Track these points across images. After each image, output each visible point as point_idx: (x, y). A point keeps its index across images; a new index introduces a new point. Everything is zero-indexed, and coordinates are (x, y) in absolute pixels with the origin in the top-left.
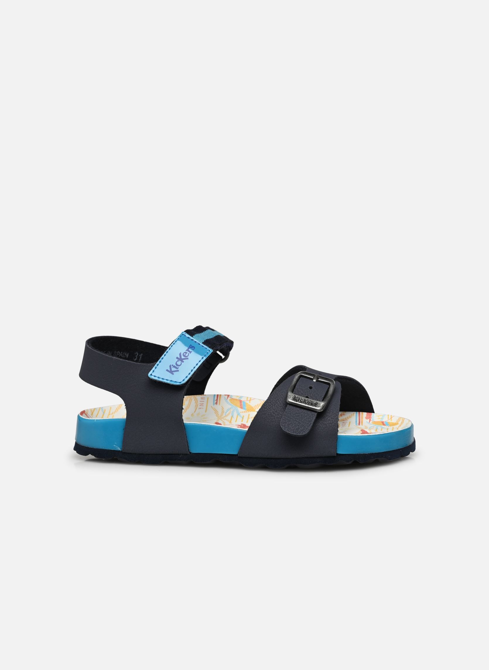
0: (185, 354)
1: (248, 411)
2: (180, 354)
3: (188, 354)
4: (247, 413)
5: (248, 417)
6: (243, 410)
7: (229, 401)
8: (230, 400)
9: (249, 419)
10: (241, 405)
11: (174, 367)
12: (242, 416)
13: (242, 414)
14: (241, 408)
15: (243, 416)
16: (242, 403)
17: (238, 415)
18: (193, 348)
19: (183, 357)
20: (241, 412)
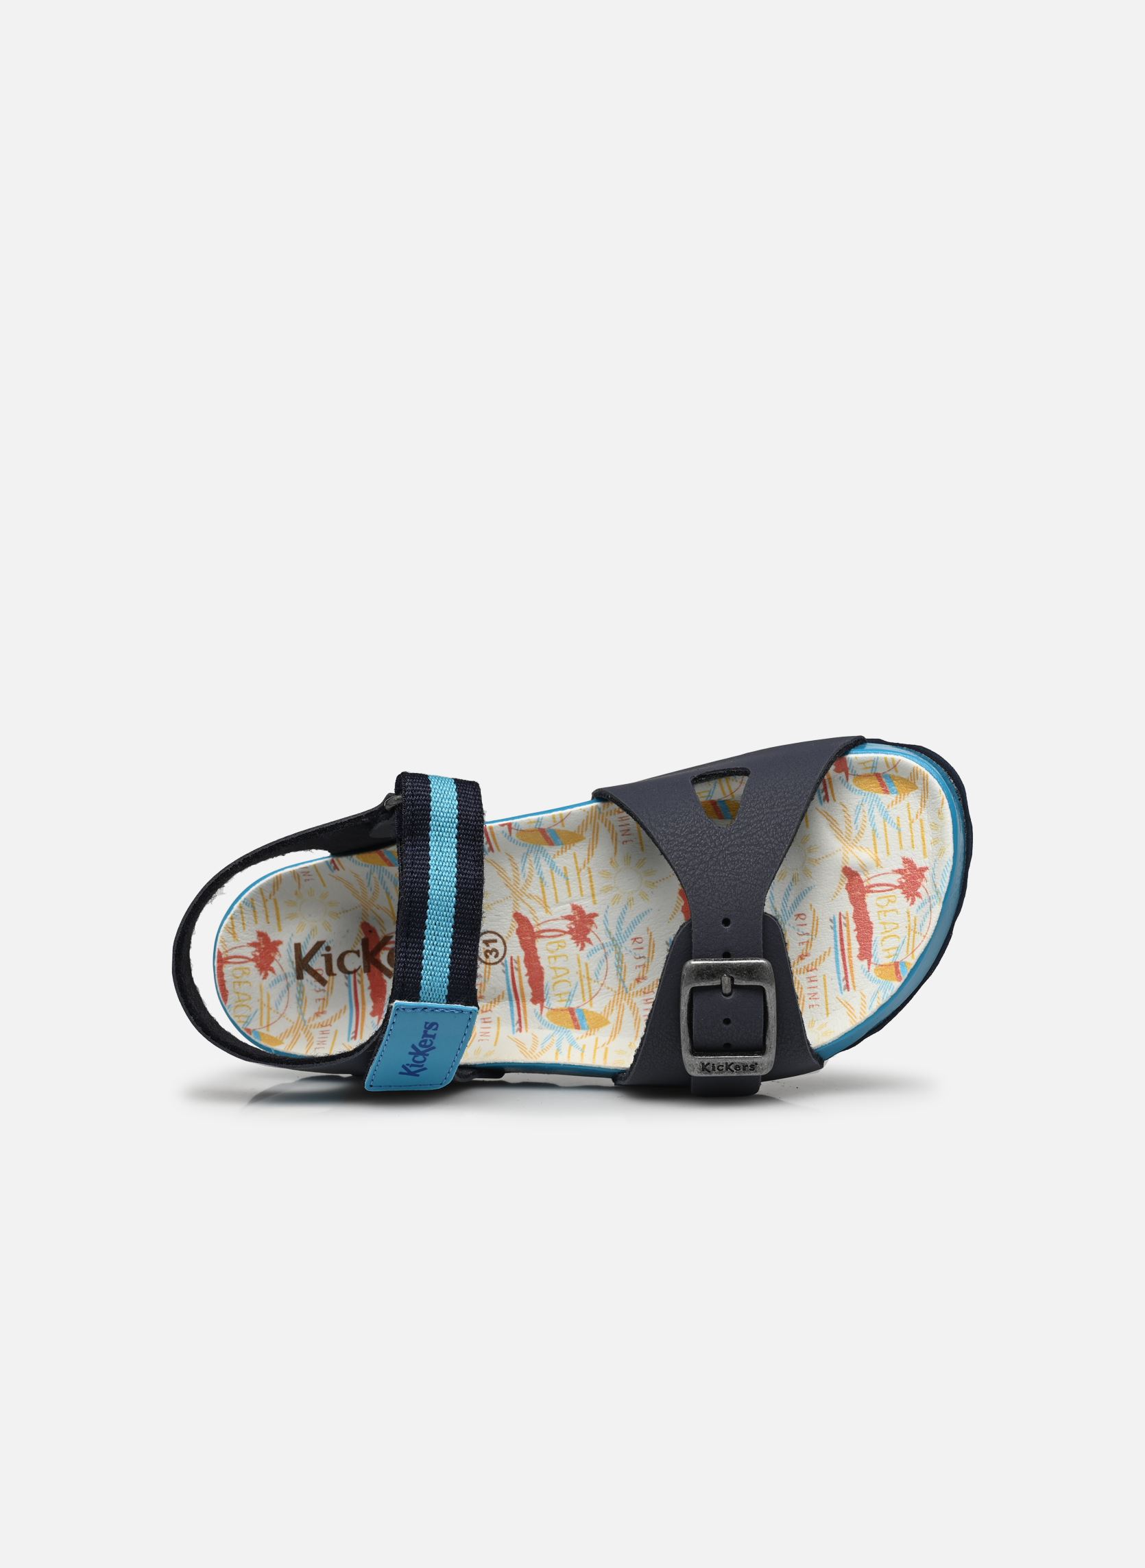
0: (423, 1043)
1: (592, 1032)
2: (413, 1047)
3: (430, 1040)
4: (593, 1038)
5: (596, 1046)
6: (582, 1032)
7: (546, 1019)
8: (548, 1015)
9: (597, 1050)
10: (575, 1020)
11: (412, 1065)
12: (581, 1047)
13: (580, 1043)
14: (576, 1028)
15: (584, 1046)
16: (577, 1015)
17: (571, 1045)
18: (435, 1027)
19: (422, 1049)
20: (578, 1038)
